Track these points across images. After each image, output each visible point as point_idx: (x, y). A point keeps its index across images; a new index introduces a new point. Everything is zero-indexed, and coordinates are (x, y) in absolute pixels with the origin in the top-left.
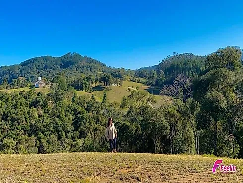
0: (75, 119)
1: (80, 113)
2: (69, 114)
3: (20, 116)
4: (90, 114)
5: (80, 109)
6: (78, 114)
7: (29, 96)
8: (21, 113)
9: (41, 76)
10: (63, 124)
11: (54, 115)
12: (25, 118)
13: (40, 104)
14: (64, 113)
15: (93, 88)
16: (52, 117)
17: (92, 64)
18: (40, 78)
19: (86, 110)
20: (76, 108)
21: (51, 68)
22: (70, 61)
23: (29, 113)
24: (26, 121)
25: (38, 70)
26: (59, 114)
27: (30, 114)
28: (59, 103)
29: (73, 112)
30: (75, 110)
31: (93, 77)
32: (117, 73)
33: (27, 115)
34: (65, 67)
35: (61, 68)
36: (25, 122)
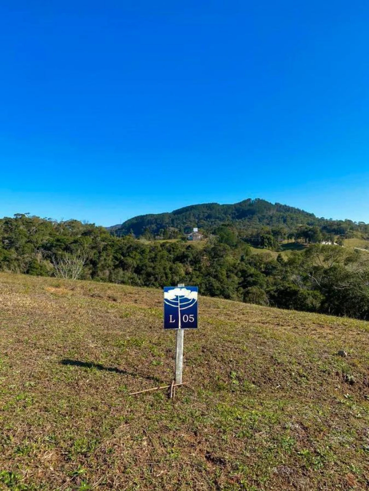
0: (243, 282)
1: (251, 275)
2: (232, 275)
3: (157, 270)
4: (271, 279)
5: (253, 270)
6: (248, 276)
7: (173, 248)
8: (159, 267)
9: (198, 227)
10: (222, 287)
11: (209, 274)
12: (166, 274)
13: (189, 259)
14: (224, 273)
15: (284, 246)
16: (206, 276)
17: (287, 214)
18: (196, 230)
19: (263, 272)
20: (245, 268)
21: (218, 218)
22: (249, 210)
23: (171, 269)
24: (167, 278)
25: (197, 220)
26: (216, 274)
27: (173, 270)
28: (218, 260)
29: (240, 274)
30: (243, 272)
31: (286, 230)
32: (335, 227)
33: (168, 271)
34: (239, 217)
35: (233, 218)
36: (164, 278)
